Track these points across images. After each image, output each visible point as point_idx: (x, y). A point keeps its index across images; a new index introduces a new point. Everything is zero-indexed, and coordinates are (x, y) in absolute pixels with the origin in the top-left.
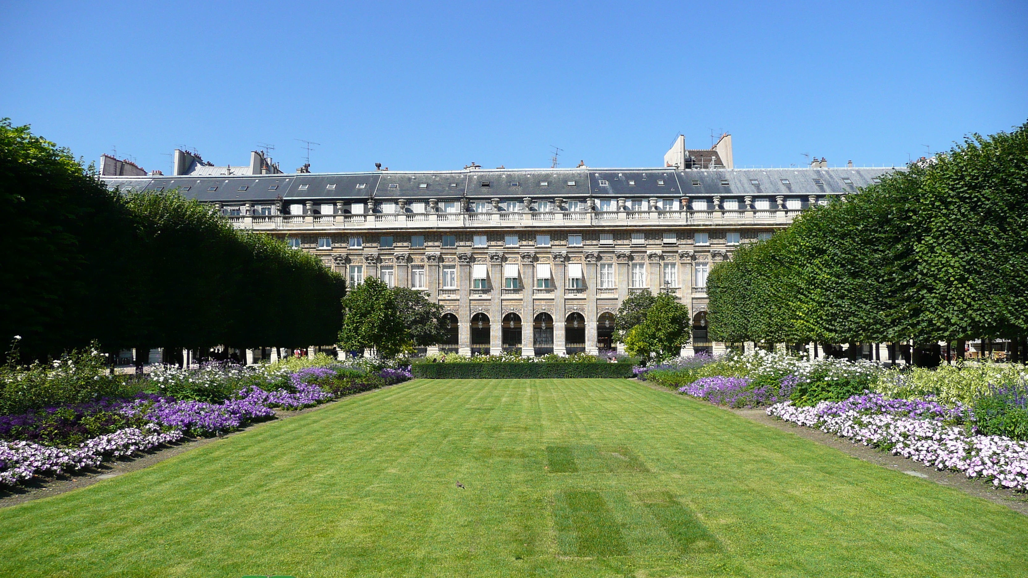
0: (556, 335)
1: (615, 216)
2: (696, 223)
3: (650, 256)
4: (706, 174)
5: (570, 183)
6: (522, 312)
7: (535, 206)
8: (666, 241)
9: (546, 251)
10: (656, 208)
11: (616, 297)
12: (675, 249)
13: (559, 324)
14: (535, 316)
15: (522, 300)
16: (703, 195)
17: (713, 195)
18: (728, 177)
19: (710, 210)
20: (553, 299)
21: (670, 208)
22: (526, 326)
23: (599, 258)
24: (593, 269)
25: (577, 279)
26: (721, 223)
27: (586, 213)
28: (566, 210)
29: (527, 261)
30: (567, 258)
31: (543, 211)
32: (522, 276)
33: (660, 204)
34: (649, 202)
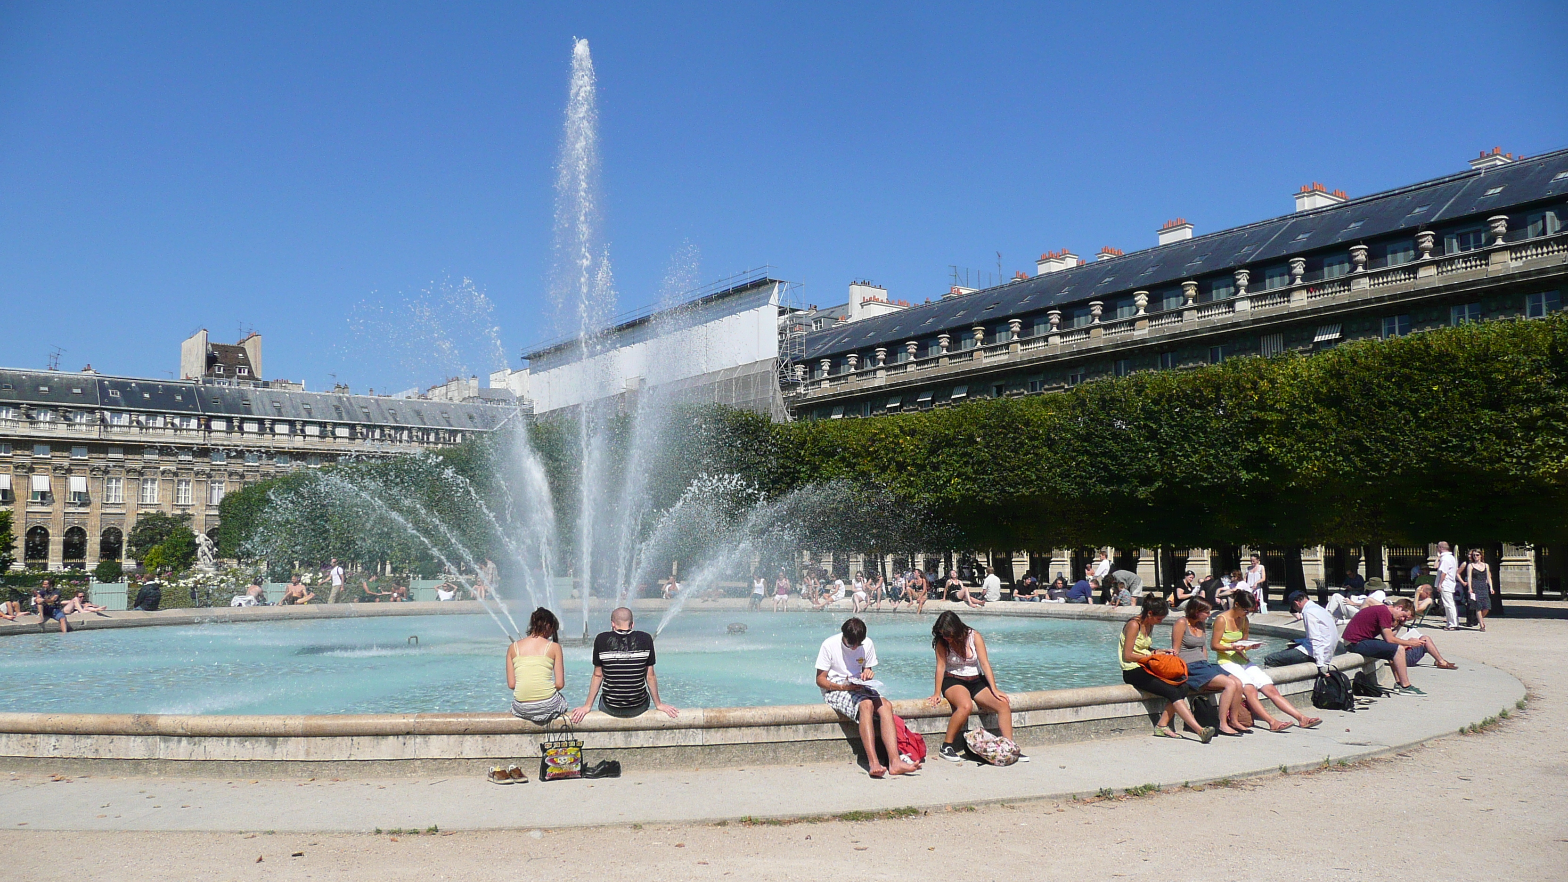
0: (52, 550)
1: (126, 429)
2: (213, 442)
3: (163, 472)
4: (227, 391)
5: (75, 391)
7: (34, 414)
8: (181, 458)
9: (43, 462)
10: (173, 424)
11: (123, 512)
12: (190, 466)
13: (57, 538)
14: (29, 529)
16: (223, 414)
17: (233, 415)
18: (250, 397)
19: (230, 430)
20: (50, 513)
21: (187, 425)
22: (17, 539)
23: (106, 472)
24: (97, 484)
25: (80, 493)
26: (239, 443)
27: (94, 425)
28: (70, 420)
29: (21, 472)
30: (69, 471)
31: (42, 419)
32: (14, 487)
33: (177, 421)
34: (165, 418)
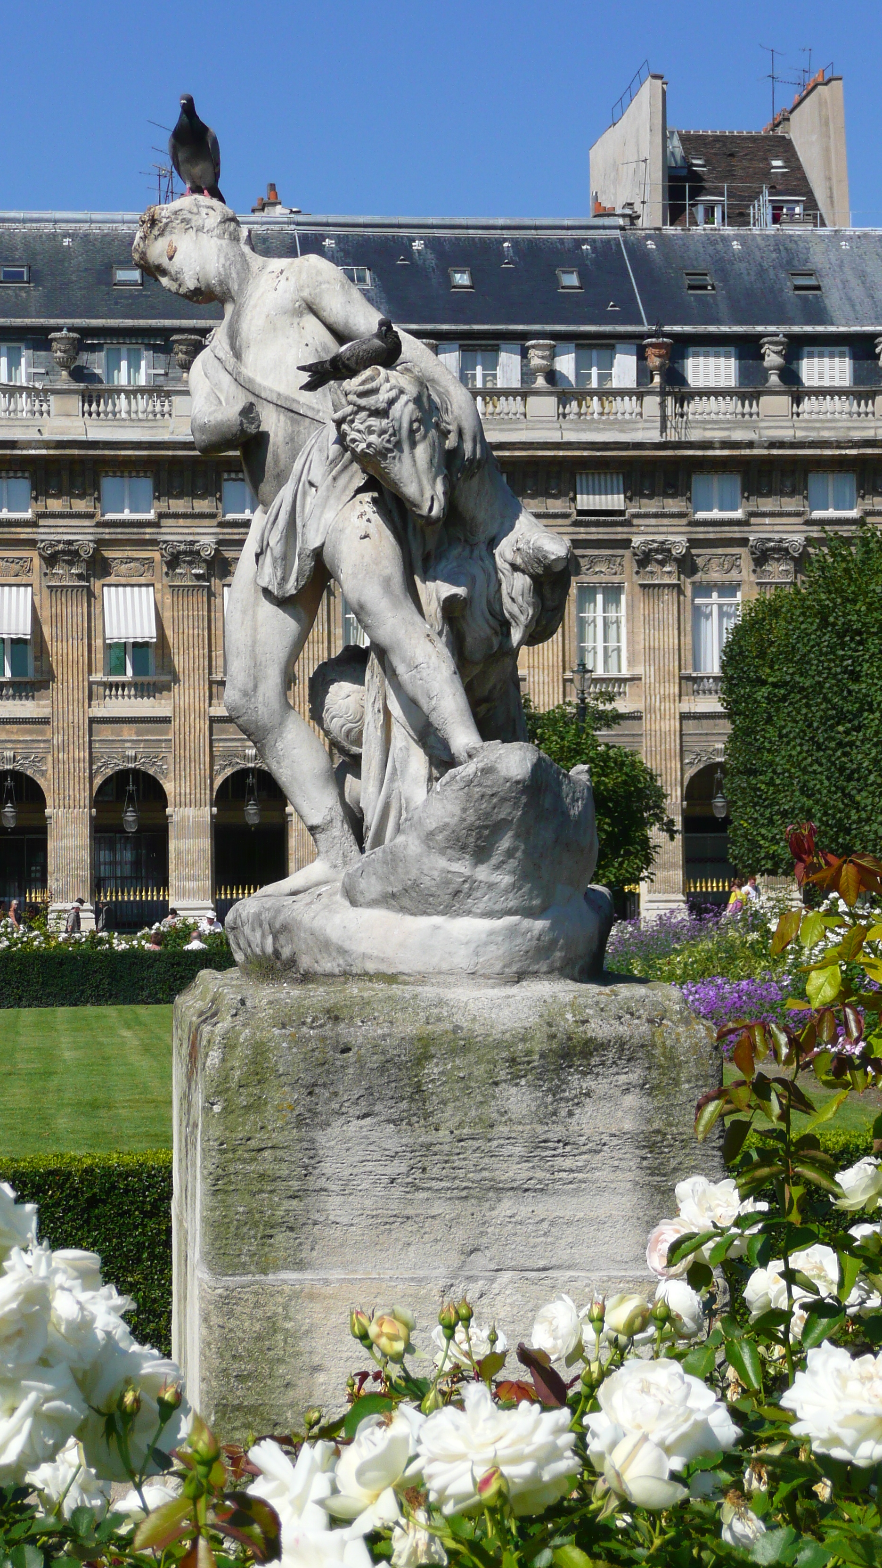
0: (179, 853)
2: (695, 435)
4: (736, 245)
6: (48, 766)
7: (96, 362)
8: (585, 501)
9: (135, 537)
10: (552, 376)
12: (619, 532)
13: (190, 812)
14: (98, 781)
15: (45, 721)
16: (725, 329)
17: (760, 329)
18: (818, 258)
19: (750, 389)
20: (166, 720)
21: (602, 378)
22: (62, 821)
26: (786, 434)
29: (65, 575)
30: (218, 566)
31: (123, 381)
32: (46, 631)
33: (566, 364)
34: (524, 354)
